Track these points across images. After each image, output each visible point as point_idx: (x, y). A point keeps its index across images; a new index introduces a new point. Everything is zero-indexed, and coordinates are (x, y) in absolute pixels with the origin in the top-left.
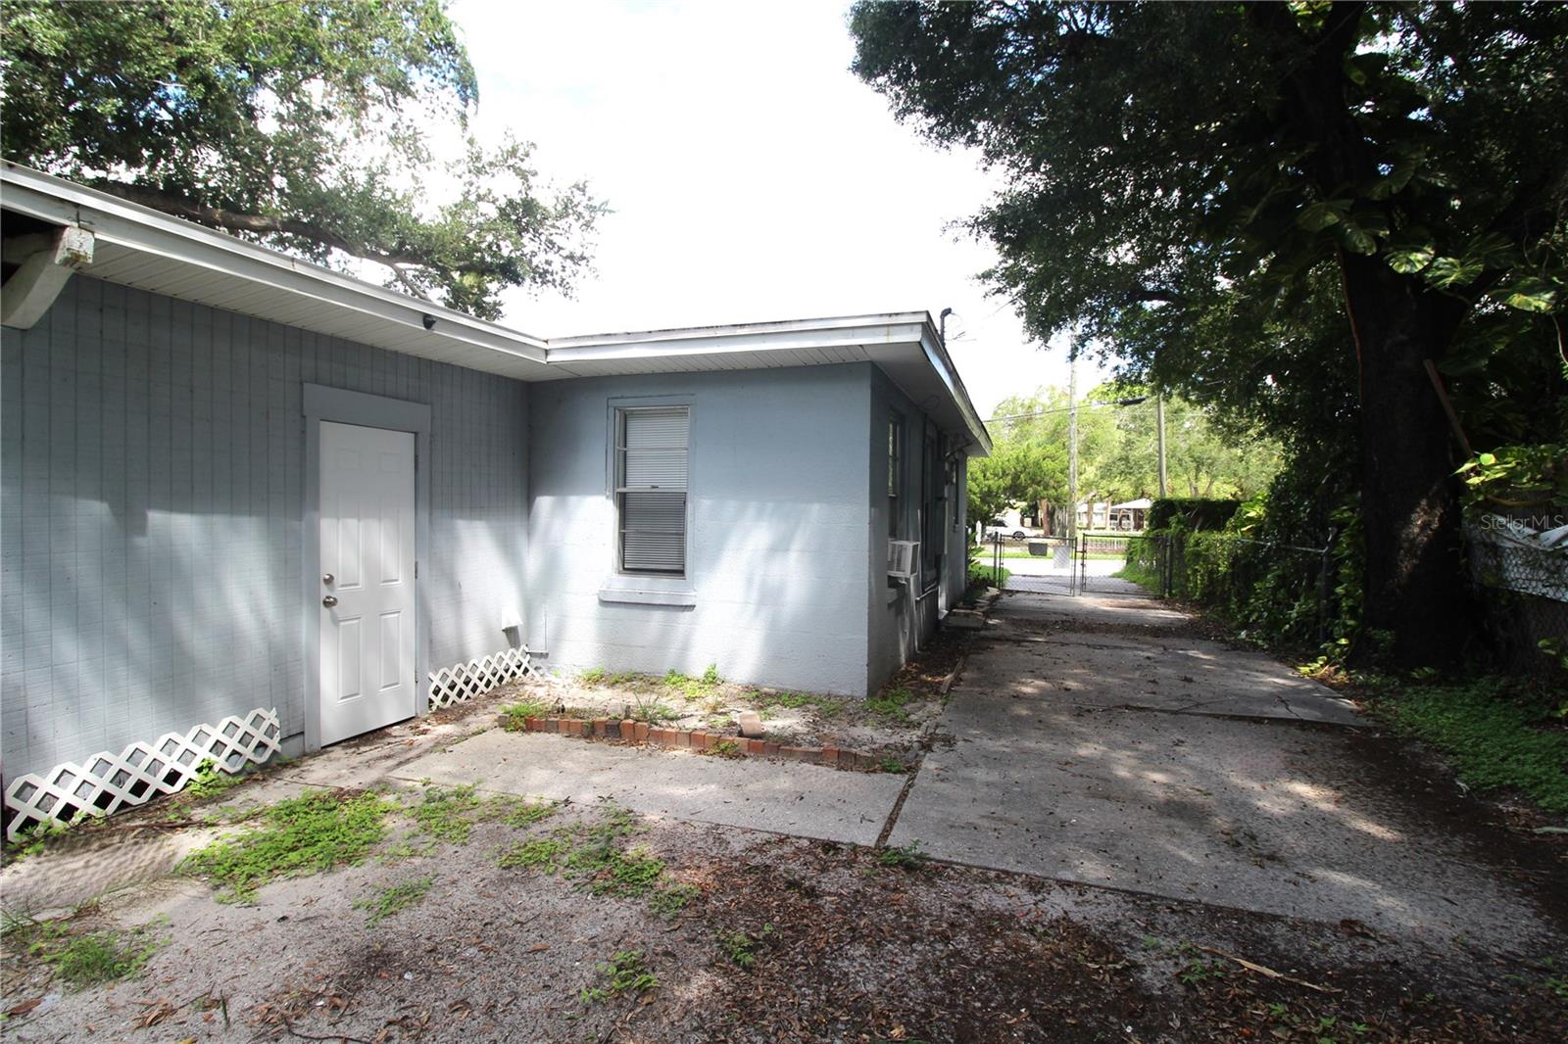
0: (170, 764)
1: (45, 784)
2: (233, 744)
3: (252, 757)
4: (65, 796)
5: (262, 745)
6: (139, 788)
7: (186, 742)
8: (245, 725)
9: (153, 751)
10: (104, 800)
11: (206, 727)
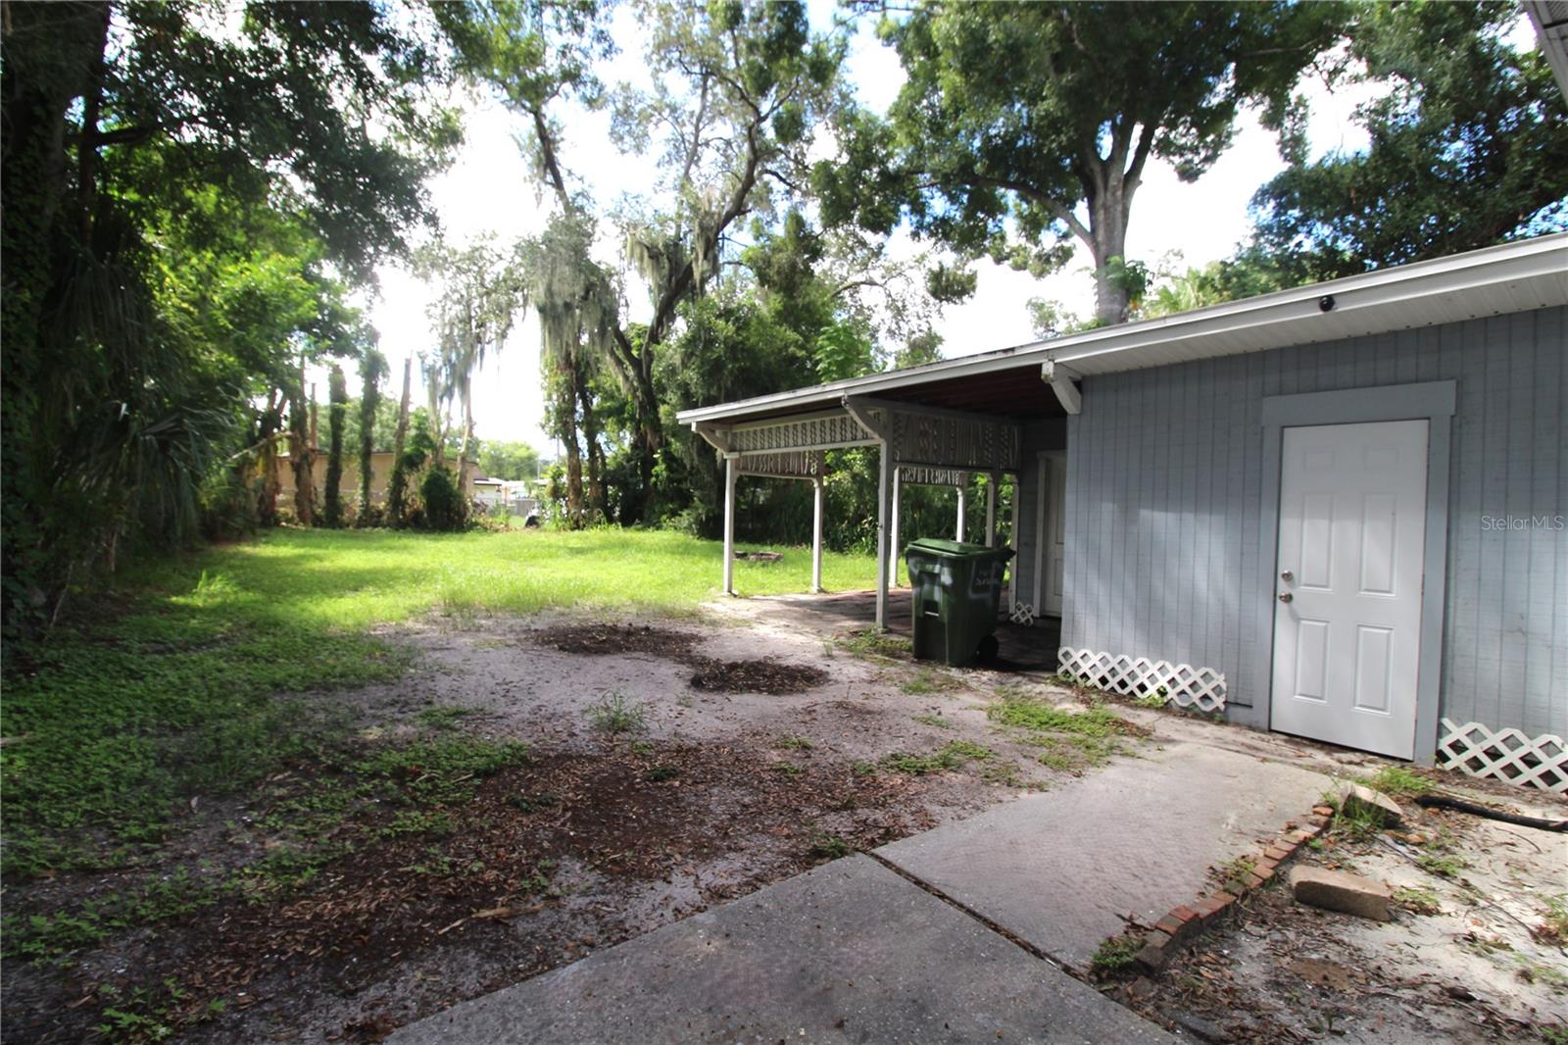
0: (1143, 679)
1: (1076, 656)
2: (1184, 685)
3: (1198, 702)
4: (1085, 668)
5: (1205, 697)
6: (1123, 684)
7: (1153, 669)
8: (1196, 676)
9: (1133, 665)
10: (1103, 680)
11: (1168, 665)
